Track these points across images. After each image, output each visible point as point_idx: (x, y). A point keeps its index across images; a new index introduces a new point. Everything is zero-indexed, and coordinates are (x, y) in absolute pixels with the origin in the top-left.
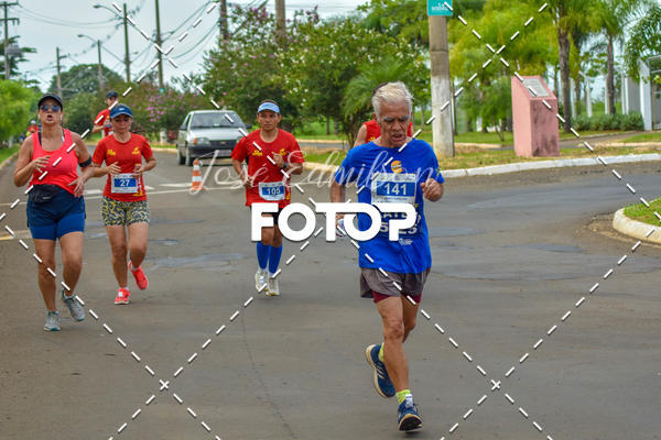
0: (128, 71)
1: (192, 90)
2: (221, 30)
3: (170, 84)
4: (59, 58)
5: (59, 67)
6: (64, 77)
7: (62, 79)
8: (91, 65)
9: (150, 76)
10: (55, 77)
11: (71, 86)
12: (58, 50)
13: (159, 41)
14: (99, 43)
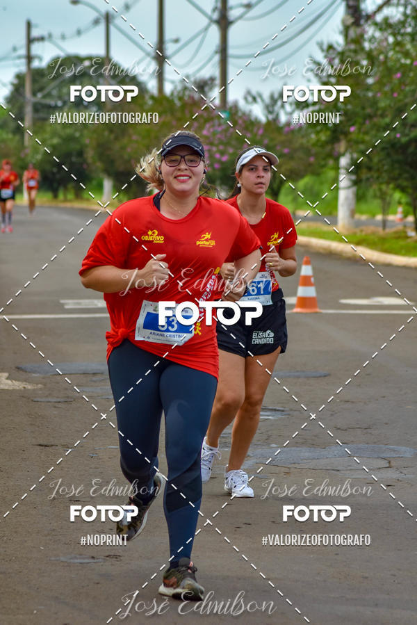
0: (160, 76)
1: (283, 118)
2: (348, 7)
3: (242, 104)
4: (30, 41)
5: (29, 58)
6: (37, 75)
7: (34, 81)
8: (90, 58)
9: (203, 86)
10: (19, 77)
11: (48, 95)
12: (29, 25)
13: (224, 22)
14: (108, 18)
